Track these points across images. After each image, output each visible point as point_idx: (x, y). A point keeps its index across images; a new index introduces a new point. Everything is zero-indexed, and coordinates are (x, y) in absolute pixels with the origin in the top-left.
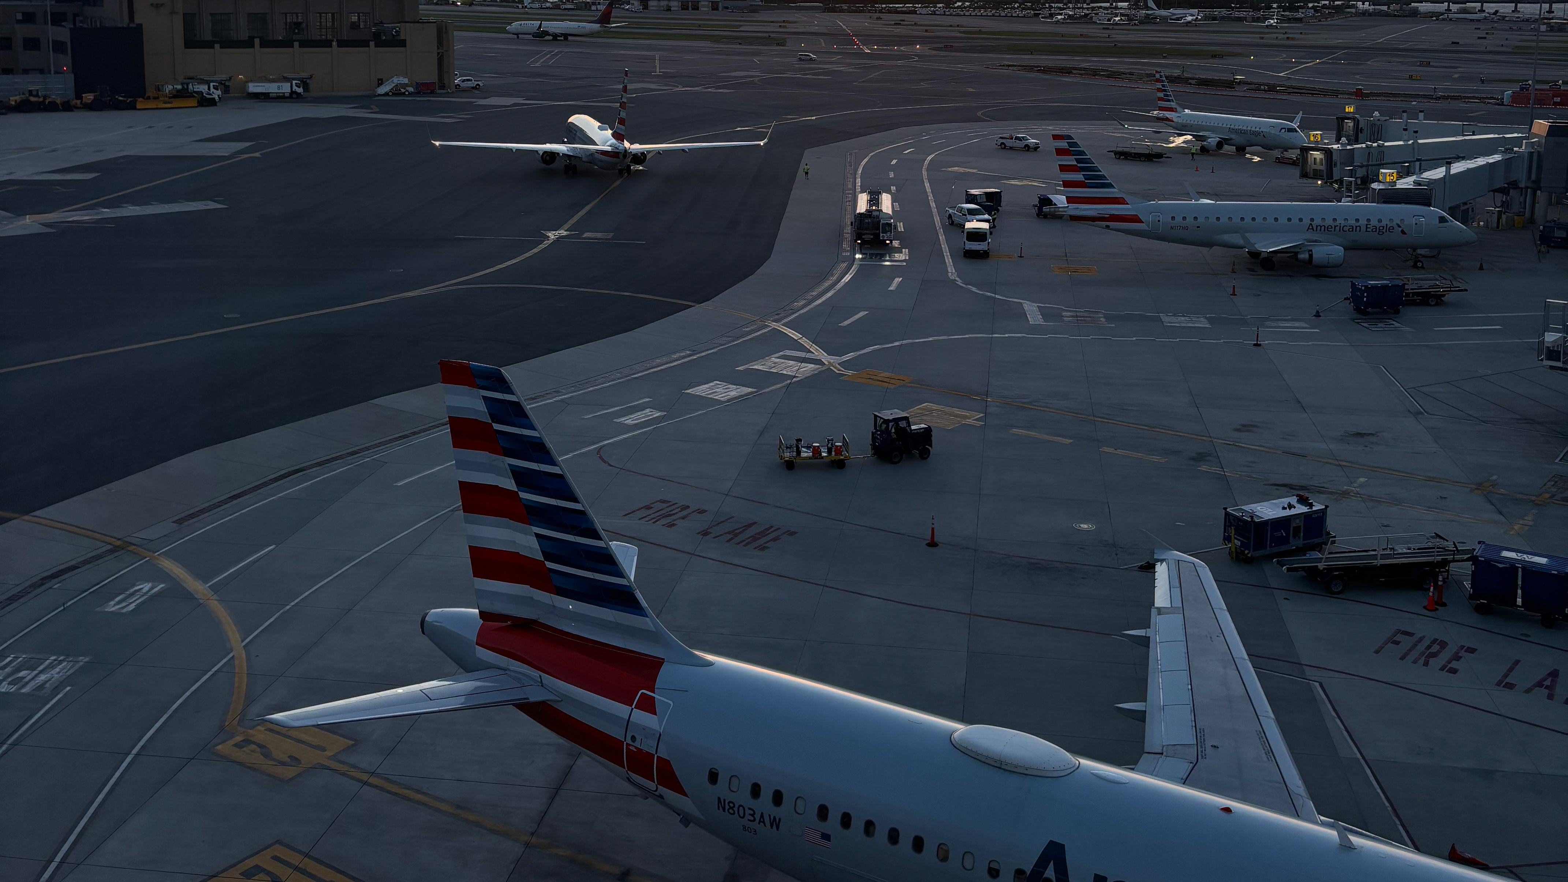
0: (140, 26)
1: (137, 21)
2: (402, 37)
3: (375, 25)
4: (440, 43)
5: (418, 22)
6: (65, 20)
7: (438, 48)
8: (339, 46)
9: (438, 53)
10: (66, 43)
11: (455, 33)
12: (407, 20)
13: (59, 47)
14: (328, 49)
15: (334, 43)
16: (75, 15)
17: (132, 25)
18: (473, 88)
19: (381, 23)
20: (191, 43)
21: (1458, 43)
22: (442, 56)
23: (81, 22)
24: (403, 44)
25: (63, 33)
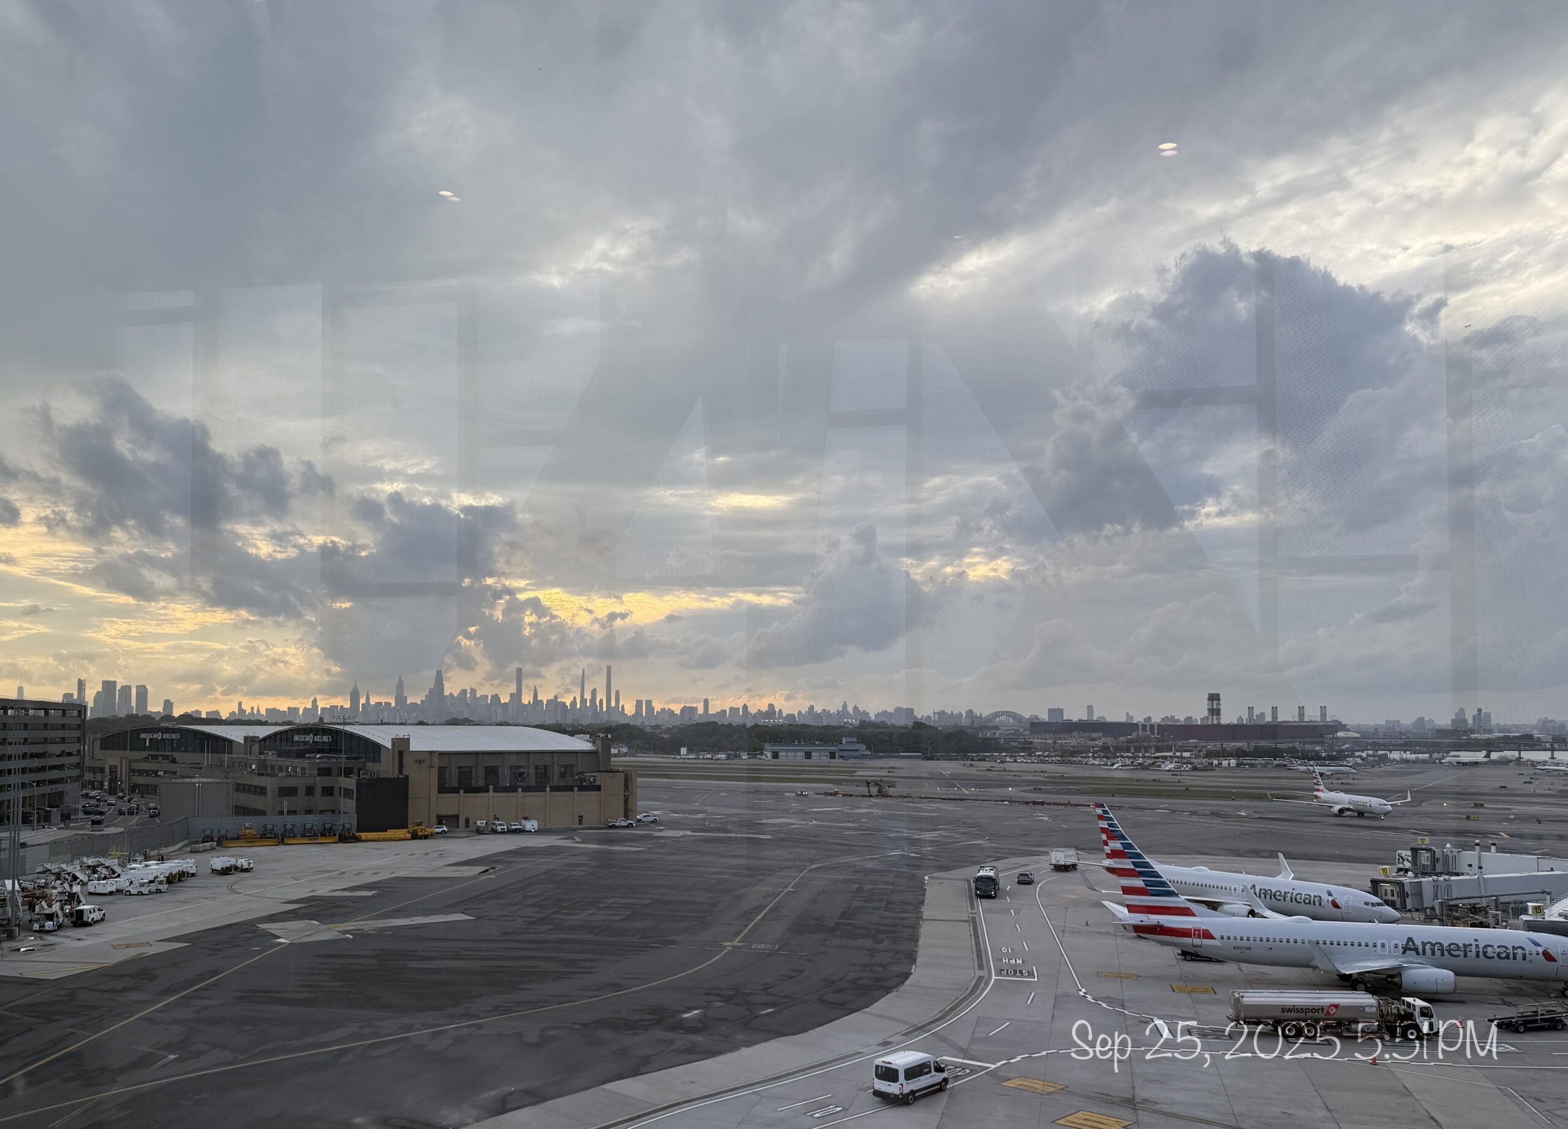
0: (407, 777)
1: (405, 773)
2: (598, 783)
3: (578, 774)
4: (626, 787)
5: (610, 772)
6: (352, 773)
7: (625, 791)
8: (551, 791)
9: (625, 796)
10: (353, 790)
11: (639, 779)
12: (601, 770)
13: (347, 793)
14: (543, 793)
15: (548, 789)
16: (360, 769)
17: (400, 776)
18: (651, 822)
19: (583, 772)
20: (443, 789)
21: (1506, 787)
22: (628, 798)
23: (364, 774)
24: (598, 788)
25: (350, 783)
